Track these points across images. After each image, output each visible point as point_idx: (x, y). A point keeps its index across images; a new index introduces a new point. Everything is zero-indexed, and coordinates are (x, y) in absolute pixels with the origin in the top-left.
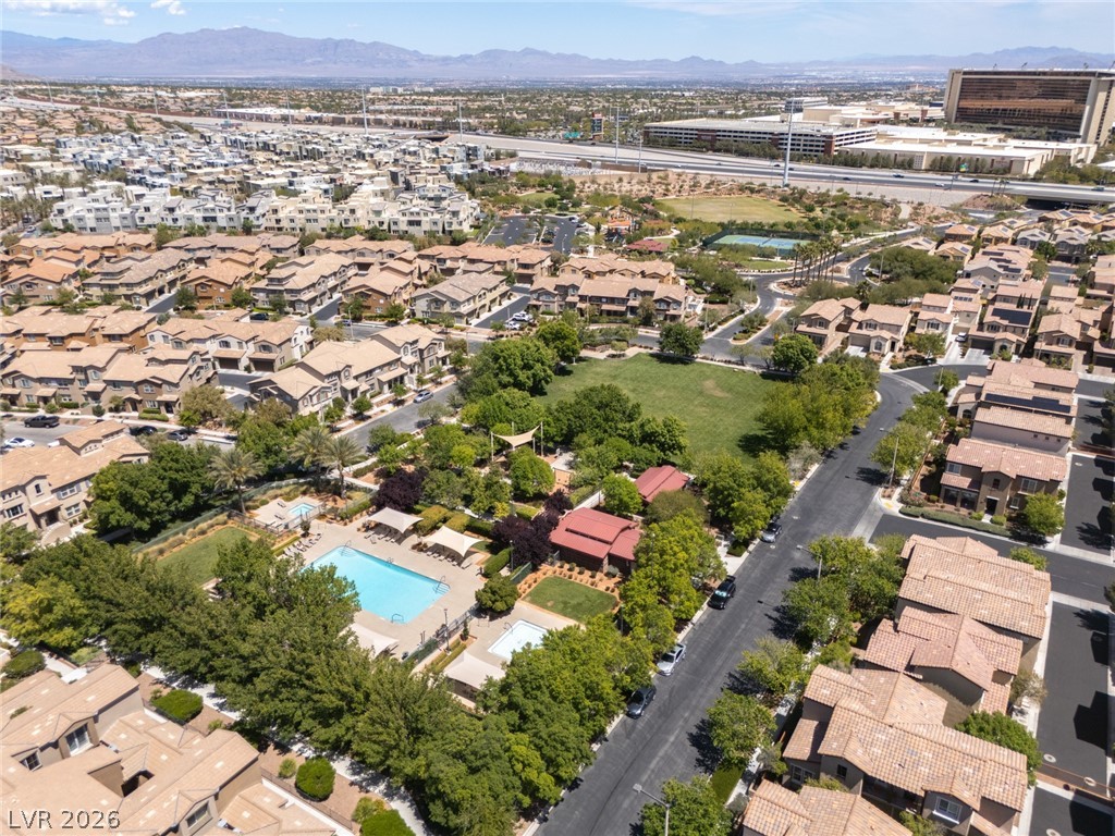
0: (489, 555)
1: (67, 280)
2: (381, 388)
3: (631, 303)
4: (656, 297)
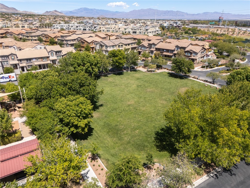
3: (175, 52)
4: (186, 50)
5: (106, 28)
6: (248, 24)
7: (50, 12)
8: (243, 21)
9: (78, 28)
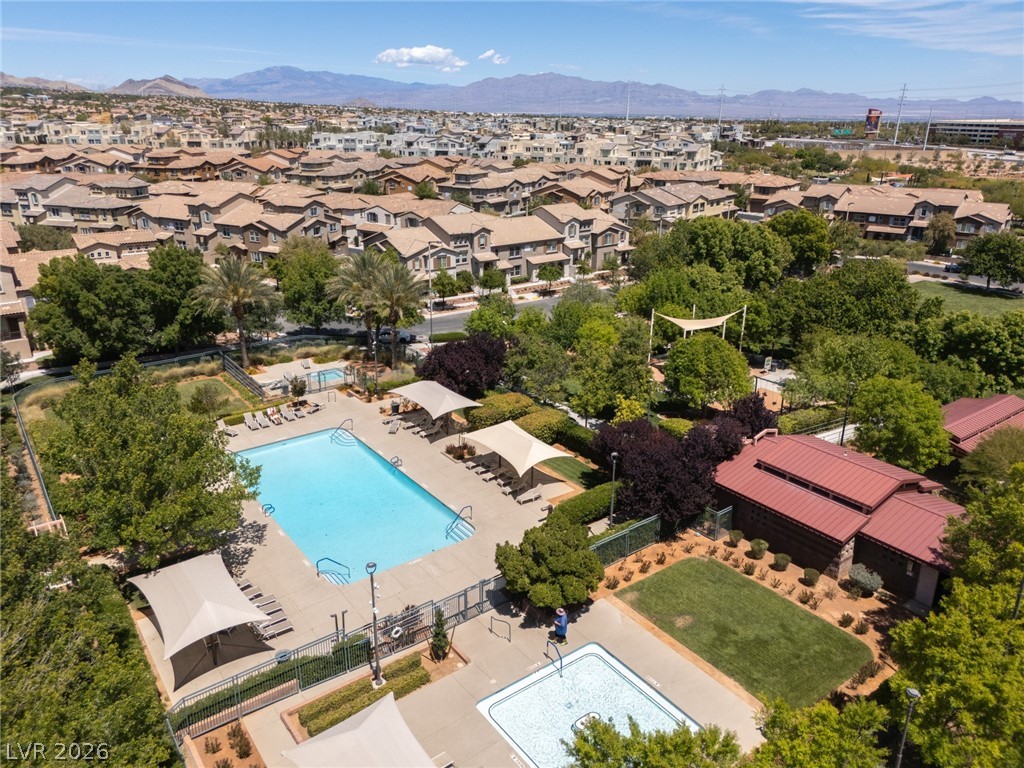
0: (581, 490)
1: (275, 172)
2: (530, 273)
3: (916, 223)
4: (958, 215)
5: (528, 149)
6: (976, 136)
7: (144, 82)
8: (959, 125)
9: (413, 149)
